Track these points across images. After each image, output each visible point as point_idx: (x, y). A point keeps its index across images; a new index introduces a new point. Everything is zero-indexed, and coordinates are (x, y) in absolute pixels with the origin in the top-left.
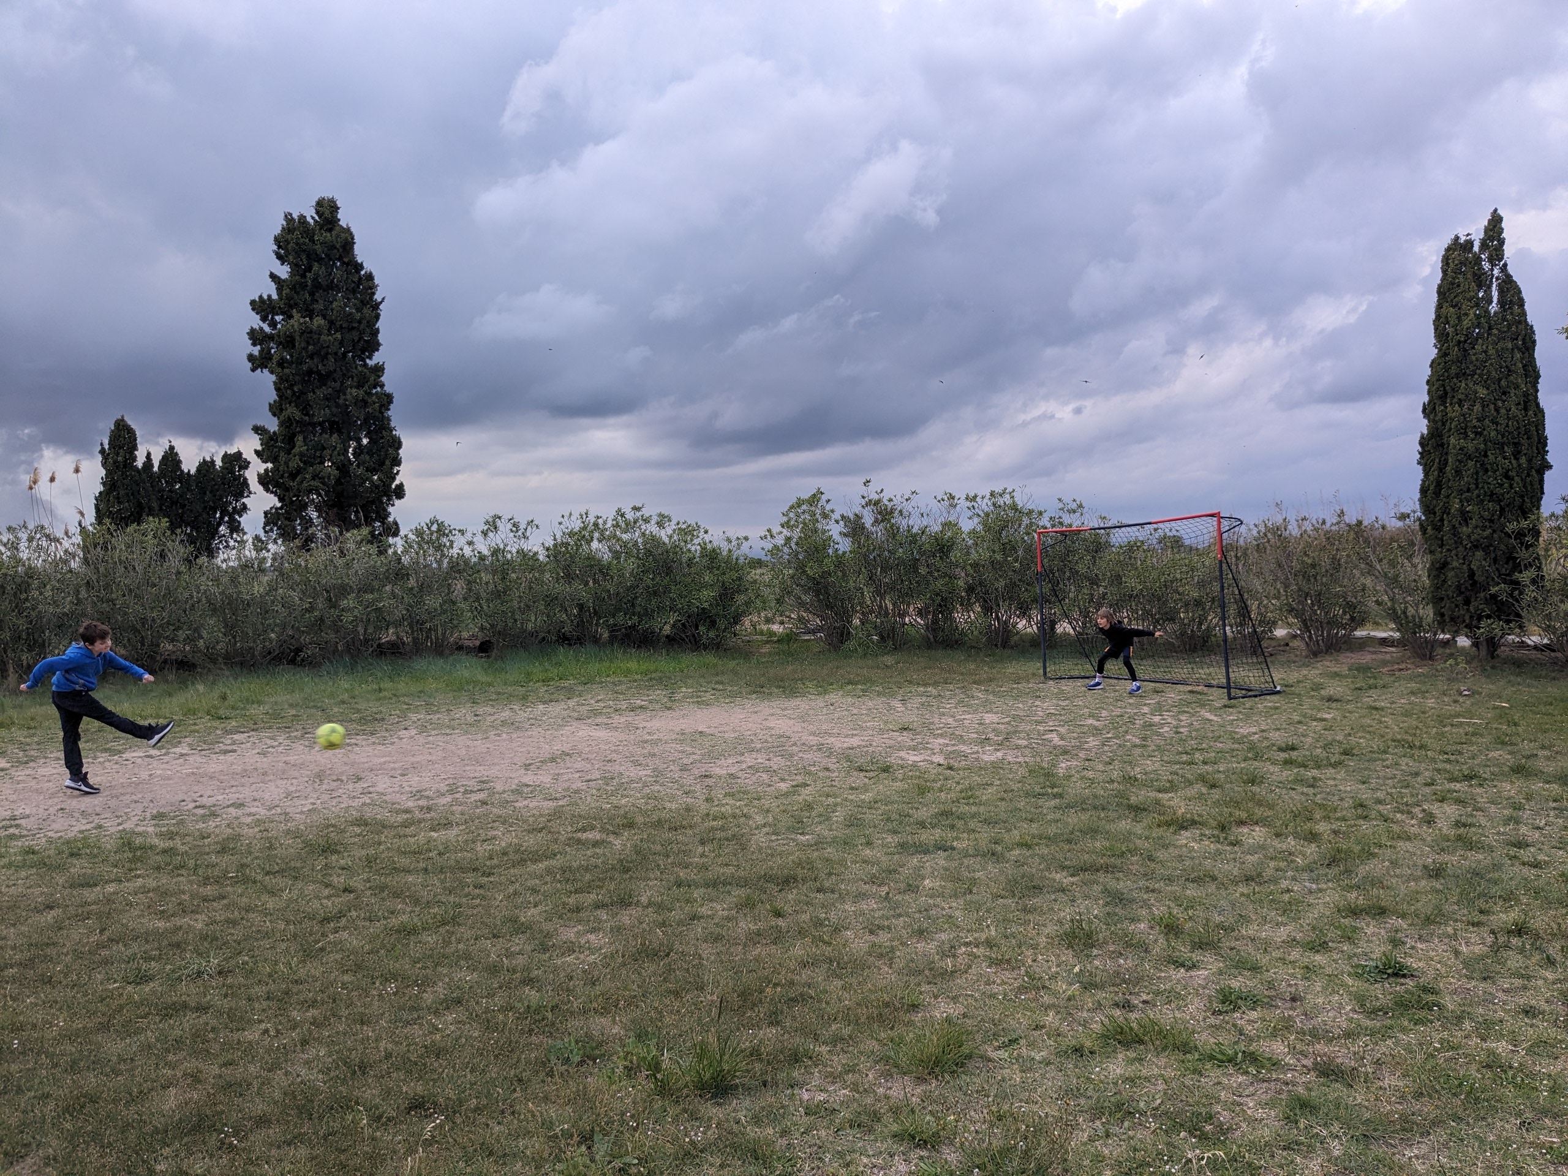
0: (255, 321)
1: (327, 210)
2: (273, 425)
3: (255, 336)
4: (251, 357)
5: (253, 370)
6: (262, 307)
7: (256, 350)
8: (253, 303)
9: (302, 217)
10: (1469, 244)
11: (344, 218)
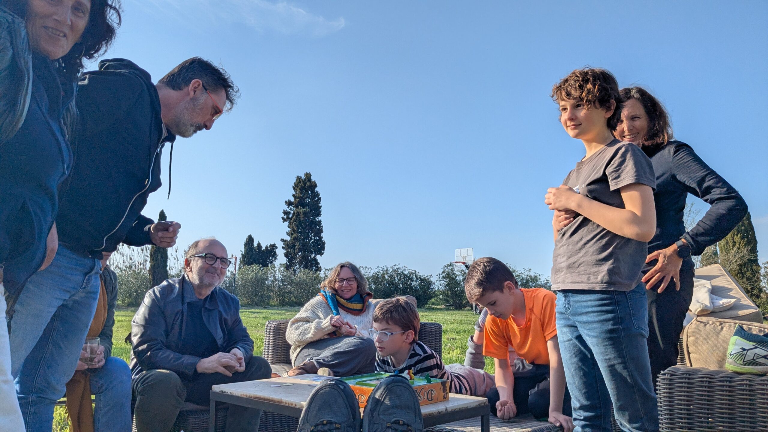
0: (286, 208)
1: (308, 176)
2: (288, 238)
3: (285, 213)
4: (283, 218)
5: (283, 222)
6: (289, 203)
7: (285, 217)
8: (286, 202)
9: (301, 177)
11: (313, 179)
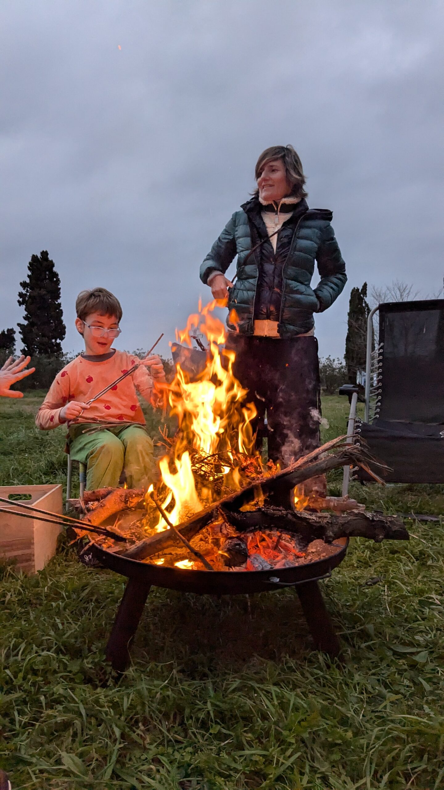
0: (21, 290)
1: (45, 254)
2: (26, 323)
3: (21, 295)
5: (20, 305)
6: (24, 285)
7: (21, 300)
8: (21, 284)
9: (37, 256)
10: (358, 290)
11: (50, 257)
